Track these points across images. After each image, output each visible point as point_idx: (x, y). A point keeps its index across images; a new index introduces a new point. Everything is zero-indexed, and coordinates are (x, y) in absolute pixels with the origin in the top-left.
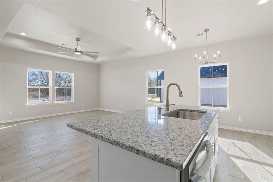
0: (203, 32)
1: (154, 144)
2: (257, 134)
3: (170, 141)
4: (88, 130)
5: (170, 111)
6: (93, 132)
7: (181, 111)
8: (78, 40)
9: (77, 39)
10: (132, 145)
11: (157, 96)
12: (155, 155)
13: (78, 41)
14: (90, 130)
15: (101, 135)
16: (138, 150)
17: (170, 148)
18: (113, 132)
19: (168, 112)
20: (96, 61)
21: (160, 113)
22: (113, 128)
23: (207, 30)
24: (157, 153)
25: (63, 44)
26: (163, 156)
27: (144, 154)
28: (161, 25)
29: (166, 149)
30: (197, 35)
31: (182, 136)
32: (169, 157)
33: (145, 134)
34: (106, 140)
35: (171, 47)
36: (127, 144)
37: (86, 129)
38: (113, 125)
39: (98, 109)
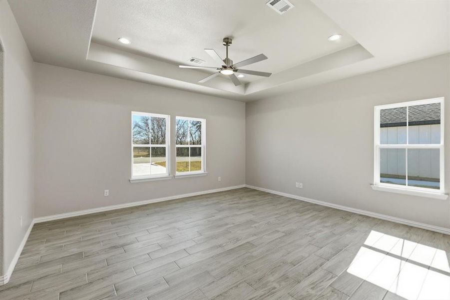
8: (227, 41)
9: (225, 40)
13: (227, 44)
20: (246, 94)
25: (192, 60)
39: (244, 186)
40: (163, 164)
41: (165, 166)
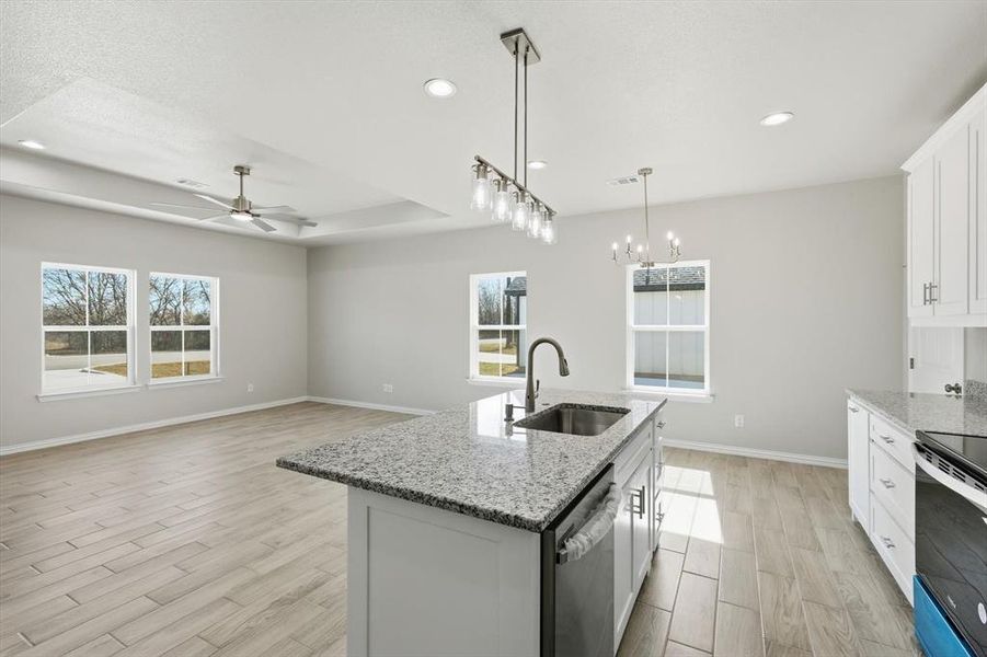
0: (635, 174)
1: (492, 493)
2: (781, 463)
3: (525, 485)
4: (342, 473)
5: (536, 412)
6: (356, 477)
7: (566, 410)
8: (242, 171)
9: (237, 168)
10: (450, 497)
11: (508, 346)
12: (495, 511)
13: (241, 174)
14: (347, 473)
15: (378, 481)
16: (462, 506)
17: (523, 498)
18: (403, 474)
19: (531, 414)
21: (509, 417)
22: (400, 463)
23: (645, 172)
24: (499, 508)
25: (182, 182)
26: (508, 512)
27: (474, 511)
28: (512, 188)
29: (515, 500)
30: (622, 181)
31: (550, 474)
32: (518, 513)
33: (473, 475)
34: (390, 492)
35: (540, 238)
36: (441, 495)
37: (335, 470)
38: (397, 457)
39: (304, 398)
40: (120, 369)
41: (125, 373)
